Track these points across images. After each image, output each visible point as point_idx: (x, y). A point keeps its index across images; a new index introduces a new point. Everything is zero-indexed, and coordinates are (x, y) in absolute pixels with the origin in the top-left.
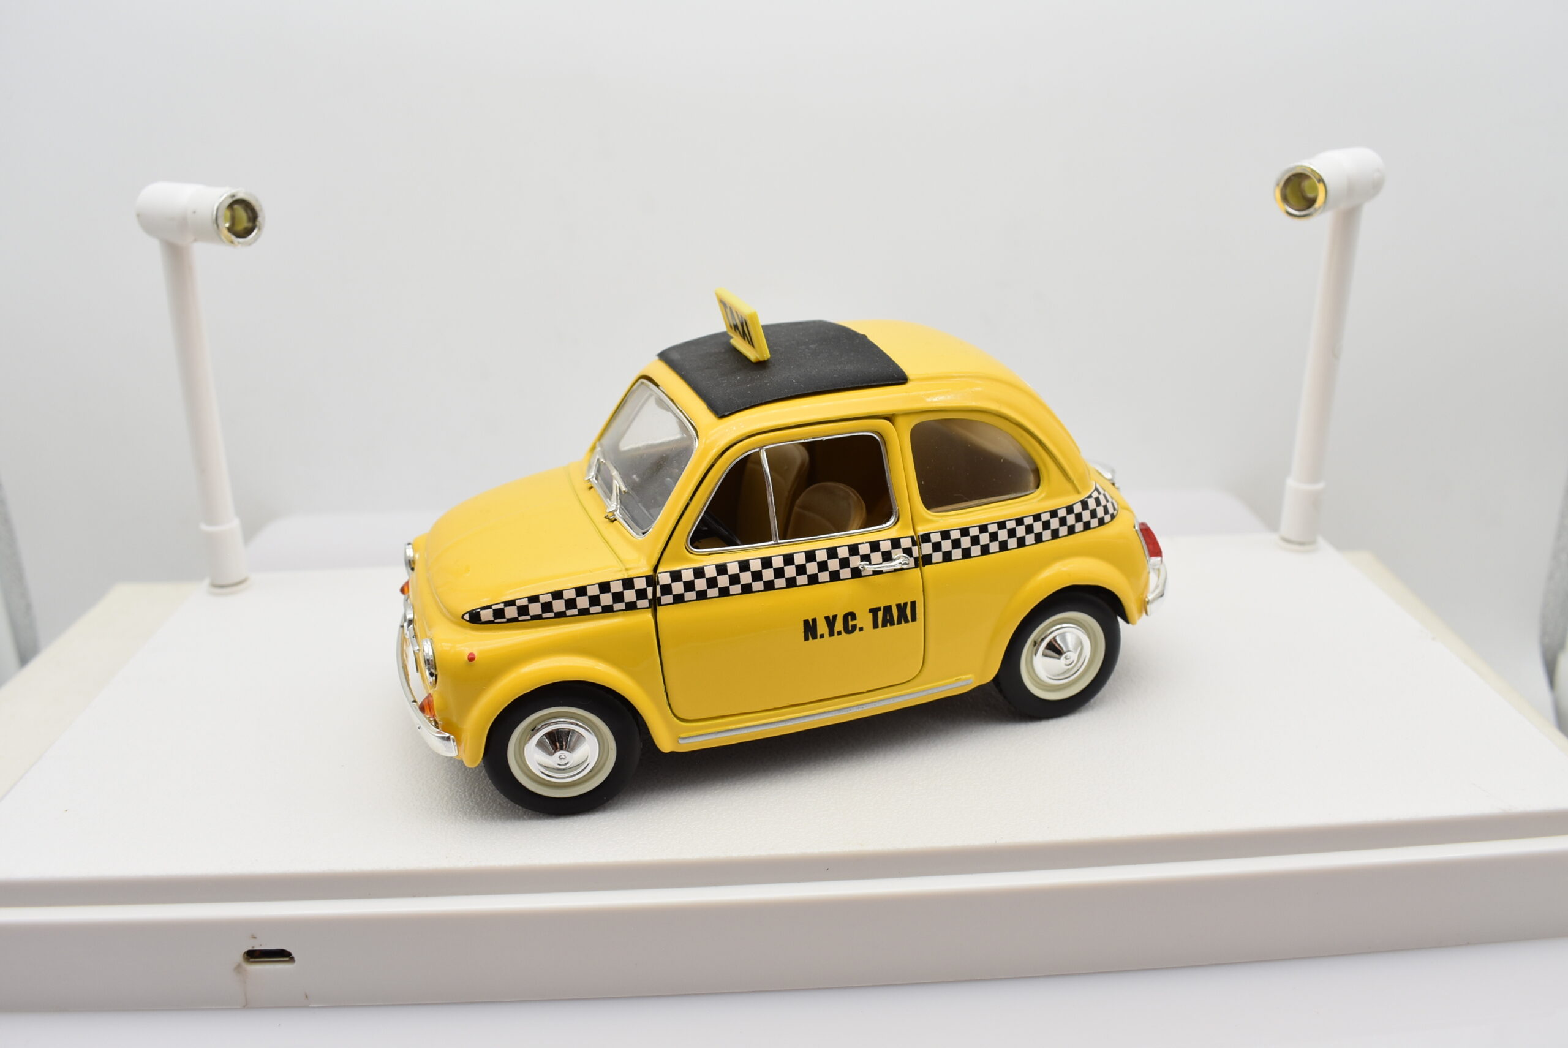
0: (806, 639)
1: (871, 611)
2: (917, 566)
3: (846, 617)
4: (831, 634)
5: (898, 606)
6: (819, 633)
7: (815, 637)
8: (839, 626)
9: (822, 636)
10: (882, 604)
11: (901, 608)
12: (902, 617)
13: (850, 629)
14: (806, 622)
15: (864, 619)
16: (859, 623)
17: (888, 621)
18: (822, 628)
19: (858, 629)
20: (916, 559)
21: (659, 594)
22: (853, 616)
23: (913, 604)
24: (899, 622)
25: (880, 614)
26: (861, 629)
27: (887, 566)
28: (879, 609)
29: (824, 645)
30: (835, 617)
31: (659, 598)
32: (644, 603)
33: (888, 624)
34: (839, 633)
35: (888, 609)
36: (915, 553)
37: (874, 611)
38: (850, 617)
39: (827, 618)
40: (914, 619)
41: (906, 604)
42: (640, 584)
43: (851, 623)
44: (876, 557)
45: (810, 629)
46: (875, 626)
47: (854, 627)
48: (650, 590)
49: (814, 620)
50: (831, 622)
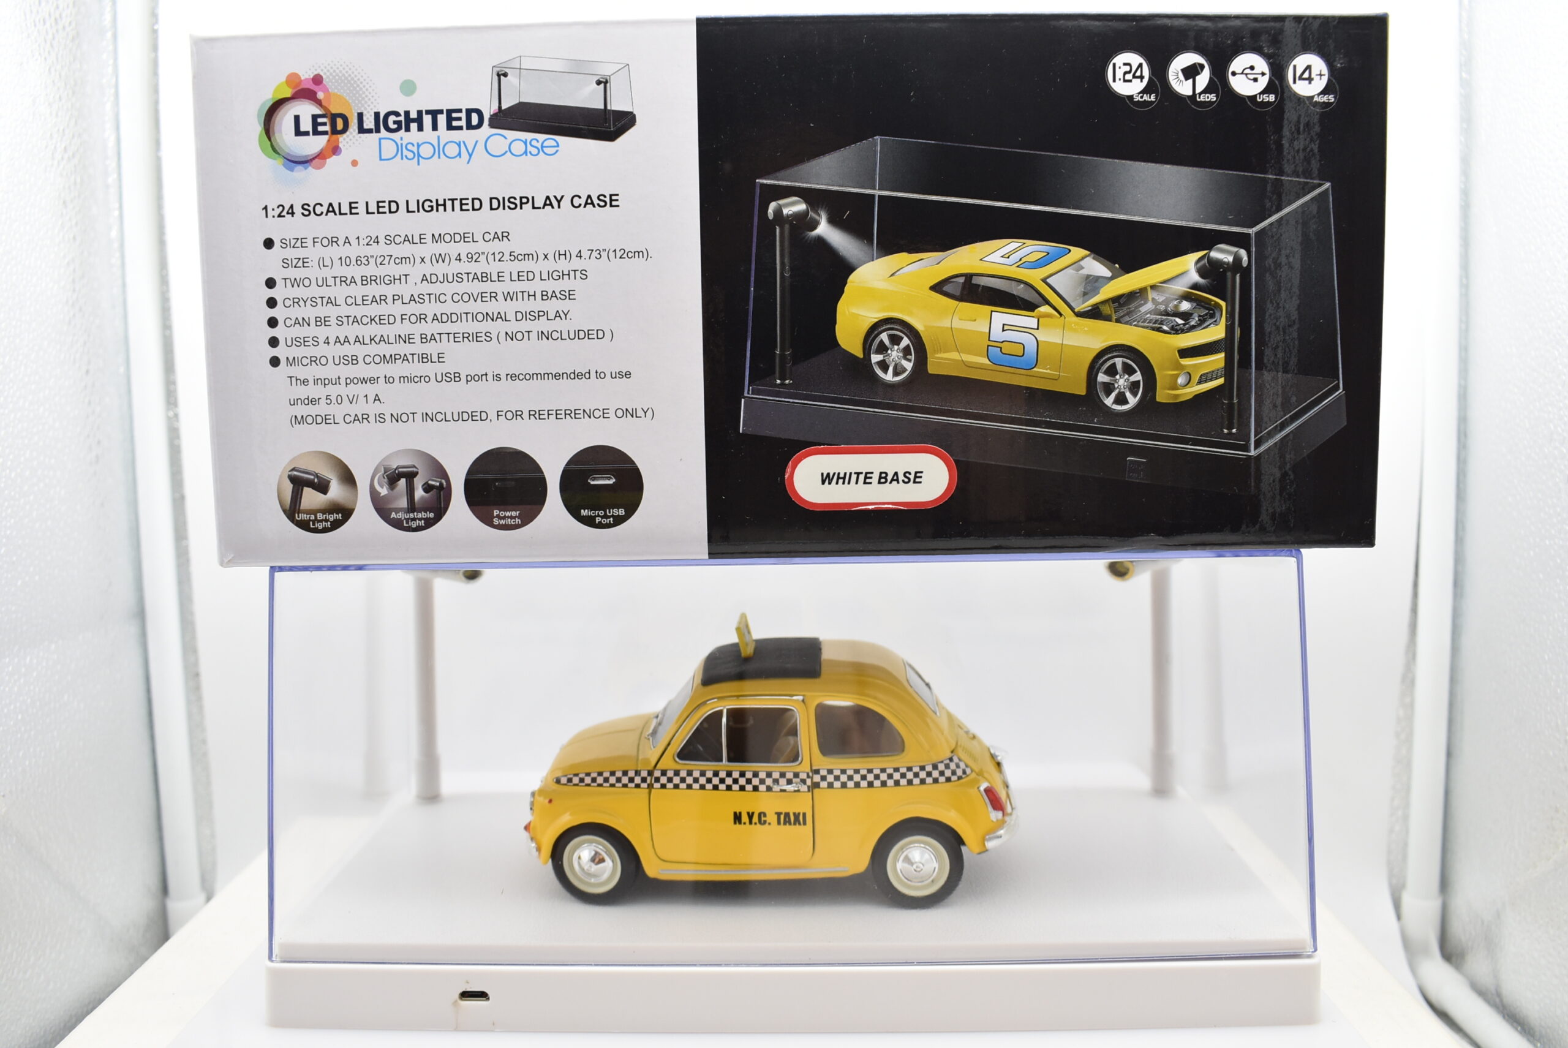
0: (735, 823)
1: (776, 813)
2: (809, 791)
3: (760, 815)
4: (751, 823)
5: (794, 814)
6: (743, 821)
7: (740, 823)
8: (755, 819)
9: (745, 823)
10: (784, 810)
11: (796, 816)
12: (797, 820)
13: (762, 822)
14: (735, 813)
15: (771, 818)
16: (768, 819)
17: (787, 821)
18: (745, 818)
19: (767, 824)
20: (809, 787)
21: (653, 781)
22: (765, 815)
23: (804, 815)
24: (795, 824)
25: (782, 817)
26: (769, 824)
27: (789, 788)
28: (781, 813)
29: (744, 828)
30: (753, 813)
31: (653, 785)
32: (644, 785)
33: (788, 824)
34: (756, 824)
35: (787, 815)
36: (809, 782)
37: (779, 814)
38: (762, 815)
39: (748, 813)
40: (805, 823)
41: (799, 814)
42: (644, 774)
43: (763, 819)
44: (783, 781)
45: (737, 818)
46: (779, 823)
47: (765, 822)
48: (649, 779)
49: (740, 813)
50: (750, 816)
